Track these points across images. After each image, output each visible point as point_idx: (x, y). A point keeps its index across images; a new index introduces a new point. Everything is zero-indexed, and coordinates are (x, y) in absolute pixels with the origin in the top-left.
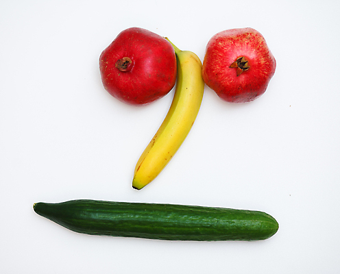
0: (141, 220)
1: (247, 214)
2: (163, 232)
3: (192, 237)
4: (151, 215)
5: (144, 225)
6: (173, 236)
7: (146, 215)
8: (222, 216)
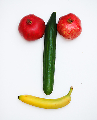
0: (50, 47)
1: (52, 84)
2: (46, 55)
3: (44, 65)
4: (51, 51)
5: (48, 49)
6: (44, 59)
7: (52, 49)
8: (51, 75)
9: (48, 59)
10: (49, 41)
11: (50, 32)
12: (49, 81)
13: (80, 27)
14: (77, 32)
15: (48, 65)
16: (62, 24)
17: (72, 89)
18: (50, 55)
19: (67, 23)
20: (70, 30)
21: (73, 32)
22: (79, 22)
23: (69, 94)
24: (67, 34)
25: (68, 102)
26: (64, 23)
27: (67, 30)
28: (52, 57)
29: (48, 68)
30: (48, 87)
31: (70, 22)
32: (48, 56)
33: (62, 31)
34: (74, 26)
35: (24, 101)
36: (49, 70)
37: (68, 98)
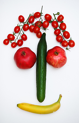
1: (44, 93)
8: (43, 86)
9: (40, 72)
10: (41, 57)
11: (41, 49)
12: (42, 90)
13: (65, 57)
14: (63, 61)
15: (40, 78)
16: (50, 57)
17: (61, 97)
18: (41, 69)
19: (54, 55)
20: (57, 61)
21: (60, 62)
22: (63, 53)
23: (59, 101)
24: (56, 64)
25: (59, 107)
26: (52, 56)
27: (55, 61)
28: (44, 71)
29: (40, 80)
30: (41, 96)
31: (57, 54)
32: (40, 70)
33: (51, 62)
34: (60, 57)
35: (22, 109)
36: (42, 82)
37: (58, 104)
